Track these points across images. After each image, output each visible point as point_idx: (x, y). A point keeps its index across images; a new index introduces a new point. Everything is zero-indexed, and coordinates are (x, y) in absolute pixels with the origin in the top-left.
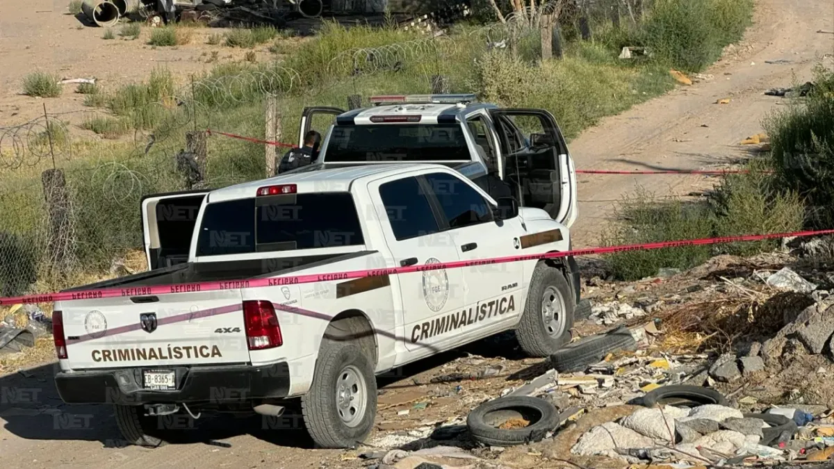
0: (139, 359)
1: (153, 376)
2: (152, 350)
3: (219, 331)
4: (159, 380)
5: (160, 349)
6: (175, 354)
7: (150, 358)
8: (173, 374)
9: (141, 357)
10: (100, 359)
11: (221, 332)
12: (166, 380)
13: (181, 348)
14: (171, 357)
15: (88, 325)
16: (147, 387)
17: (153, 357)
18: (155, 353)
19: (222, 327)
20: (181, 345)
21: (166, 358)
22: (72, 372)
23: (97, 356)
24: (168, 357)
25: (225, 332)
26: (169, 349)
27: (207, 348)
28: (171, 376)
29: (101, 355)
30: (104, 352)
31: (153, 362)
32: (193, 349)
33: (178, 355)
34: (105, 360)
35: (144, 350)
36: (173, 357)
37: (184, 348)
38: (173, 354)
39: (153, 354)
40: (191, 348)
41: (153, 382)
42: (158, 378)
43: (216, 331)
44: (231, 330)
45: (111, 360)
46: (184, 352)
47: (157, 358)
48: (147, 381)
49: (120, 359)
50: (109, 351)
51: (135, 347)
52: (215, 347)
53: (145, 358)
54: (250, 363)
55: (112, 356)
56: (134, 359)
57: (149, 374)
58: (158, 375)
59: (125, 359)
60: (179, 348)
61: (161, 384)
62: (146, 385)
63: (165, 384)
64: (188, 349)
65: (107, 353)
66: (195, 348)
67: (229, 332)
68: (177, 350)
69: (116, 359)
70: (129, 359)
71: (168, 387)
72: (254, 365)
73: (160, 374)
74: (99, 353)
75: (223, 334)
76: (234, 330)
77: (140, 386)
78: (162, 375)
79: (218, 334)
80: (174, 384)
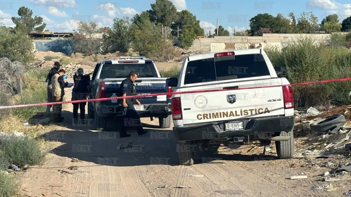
0: (224, 117)
1: (230, 124)
2: (231, 112)
3: (270, 101)
4: (234, 126)
5: (236, 112)
6: (244, 113)
7: (230, 116)
8: (242, 123)
9: (225, 116)
10: (201, 118)
11: (271, 101)
12: (238, 126)
13: (248, 110)
14: (242, 115)
15: (196, 102)
16: (227, 130)
17: (232, 115)
18: (233, 113)
19: (271, 99)
20: (248, 109)
21: (239, 115)
22: (183, 126)
23: (200, 117)
24: (240, 115)
25: (273, 101)
26: (241, 111)
27: (262, 109)
28: (241, 123)
29: (202, 117)
30: (204, 115)
31: (232, 118)
32: (254, 110)
33: (246, 114)
34: (204, 119)
35: (227, 112)
36: (243, 114)
37: (249, 110)
38: (243, 113)
39: (232, 114)
40: (253, 110)
41: (230, 127)
42: (234, 125)
43: (268, 101)
44: (276, 100)
45: (207, 118)
46: (249, 112)
47: (234, 116)
48: (227, 127)
49: (213, 118)
50: (207, 115)
51: (222, 111)
52: (267, 109)
53: (227, 116)
54: (284, 115)
55: (208, 117)
56: (221, 117)
57: (228, 124)
58: (233, 124)
59: (216, 118)
60: (247, 110)
61: (235, 128)
62: (226, 129)
63: (237, 128)
64: (251, 110)
65: (205, 115)
66: (256, 110)
67: (276, 101)
68: (246, 111)
69: (210, 118)
70: (218, 117)
71: (239, 129)
72: (286, 116)
73: (234, 123)
74: (201, 115)
75: (272, 102)
76: (278, 100)
77: (222, 130)
78: (235, 124)
79: (269, 102)
80: (242, 127)
